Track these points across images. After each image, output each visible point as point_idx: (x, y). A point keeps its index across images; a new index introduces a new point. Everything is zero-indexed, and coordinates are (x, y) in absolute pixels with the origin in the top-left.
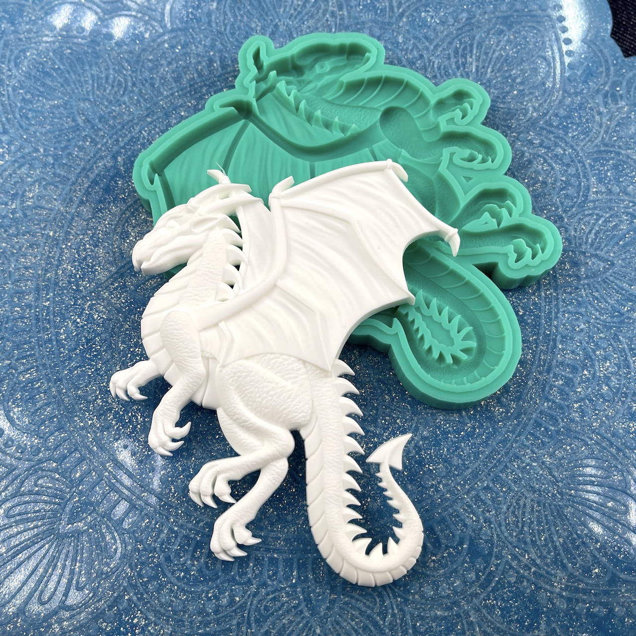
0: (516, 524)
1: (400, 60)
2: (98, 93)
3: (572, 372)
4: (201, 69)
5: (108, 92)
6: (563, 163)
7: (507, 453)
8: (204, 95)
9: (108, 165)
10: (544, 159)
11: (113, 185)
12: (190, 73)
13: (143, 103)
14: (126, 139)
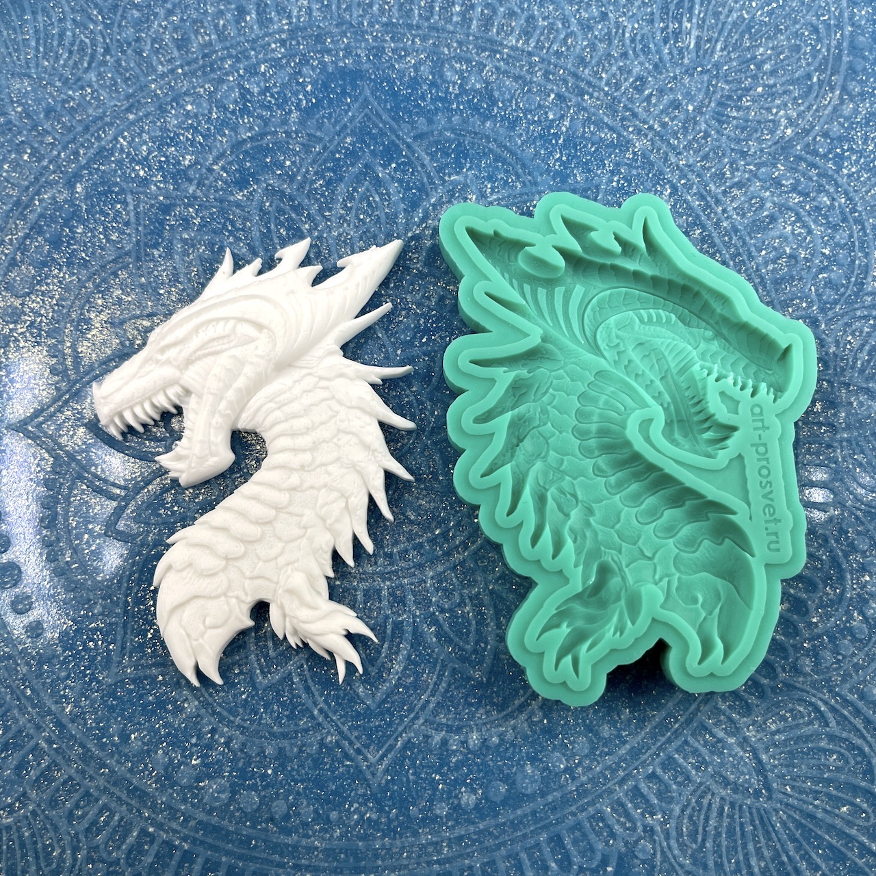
0: (693, 835)
1: (568, 21)
2: (47, 63)
3: (807, 591)
4: (224, 25)
5: (62, 62)
6: (829, 223)
7: (689, 721)
8: (227, 74)
9: (60, 198)
10: (797, 214)
11: (67, 235)
12: (205, 32)
13: (122, 87)
14: (92, 151)
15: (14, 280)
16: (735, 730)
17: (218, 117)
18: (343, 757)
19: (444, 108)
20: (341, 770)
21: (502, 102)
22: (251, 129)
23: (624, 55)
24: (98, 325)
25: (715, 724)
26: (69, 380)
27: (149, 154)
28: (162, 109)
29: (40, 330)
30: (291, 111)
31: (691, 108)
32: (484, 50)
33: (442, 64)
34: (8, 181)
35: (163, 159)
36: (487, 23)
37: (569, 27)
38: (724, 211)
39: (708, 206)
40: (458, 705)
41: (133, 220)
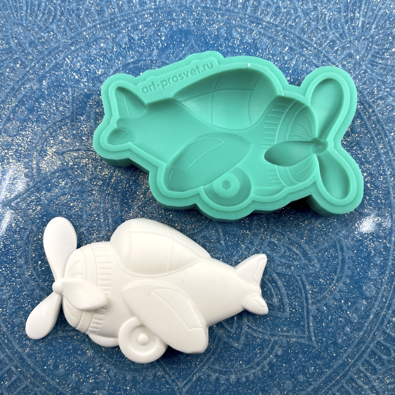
1: (297, 10)
2: (31, 19)
4: (122, 4)
5: (39, 18)
7: (345, 375)
8: (122, 29)
9: (35, 87)
11: (37, 107)
12: (112, 7)
13: (69, 32)
14: (52, 64)
15: (9, 128)
16: (368, 381)
17: (117, 51)
18: (166, 383)
19: (232, 51)
20: (164, 390)
21: (262, 50)
22: (133, 57)
23: (325, 29)
24: (50, 153)
25: (358, 378)
26: (34, 181)
27: (81, 67)
28: (89, 45)
29: (21, 154)
30: (153, 49)
31: (358, 57)
32: (253, 22)
33: (232, 28)
34: (8, 78)
35: (88, 70)
36: (255, 9)
37: (297, 13)
38: (373, 111)
39: (365, 108)
40: (226, 360)
41: (71, 101)
